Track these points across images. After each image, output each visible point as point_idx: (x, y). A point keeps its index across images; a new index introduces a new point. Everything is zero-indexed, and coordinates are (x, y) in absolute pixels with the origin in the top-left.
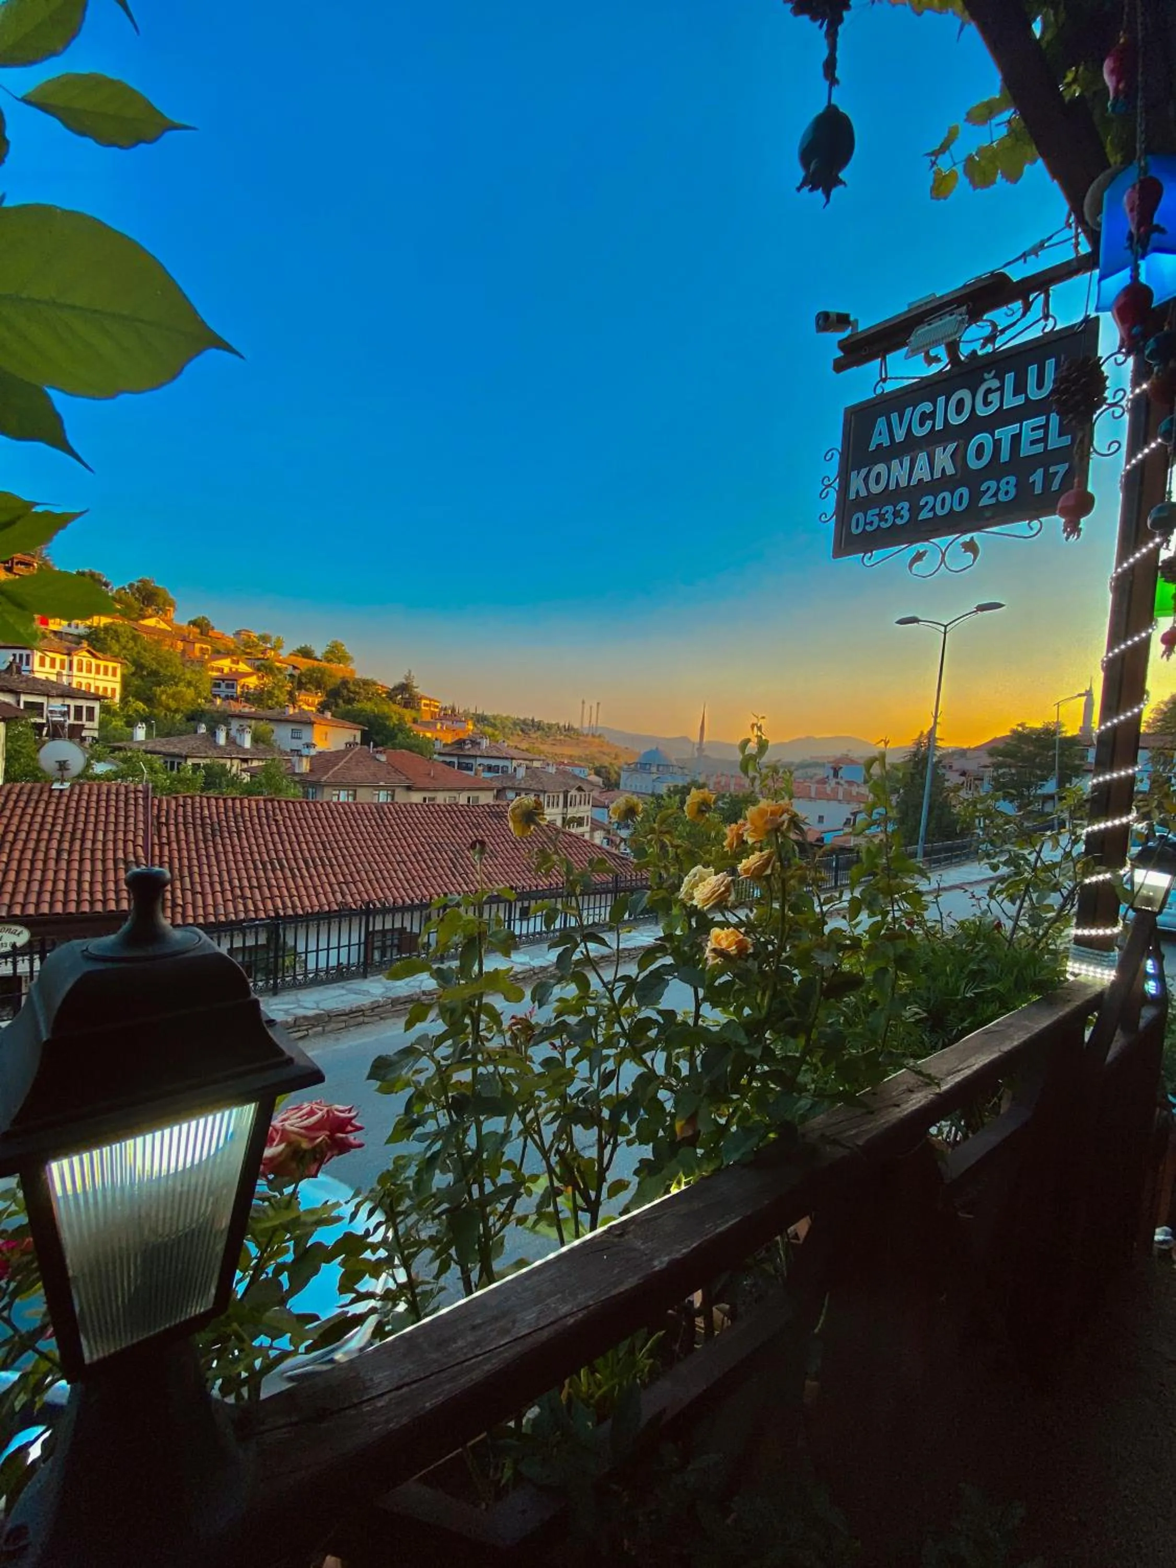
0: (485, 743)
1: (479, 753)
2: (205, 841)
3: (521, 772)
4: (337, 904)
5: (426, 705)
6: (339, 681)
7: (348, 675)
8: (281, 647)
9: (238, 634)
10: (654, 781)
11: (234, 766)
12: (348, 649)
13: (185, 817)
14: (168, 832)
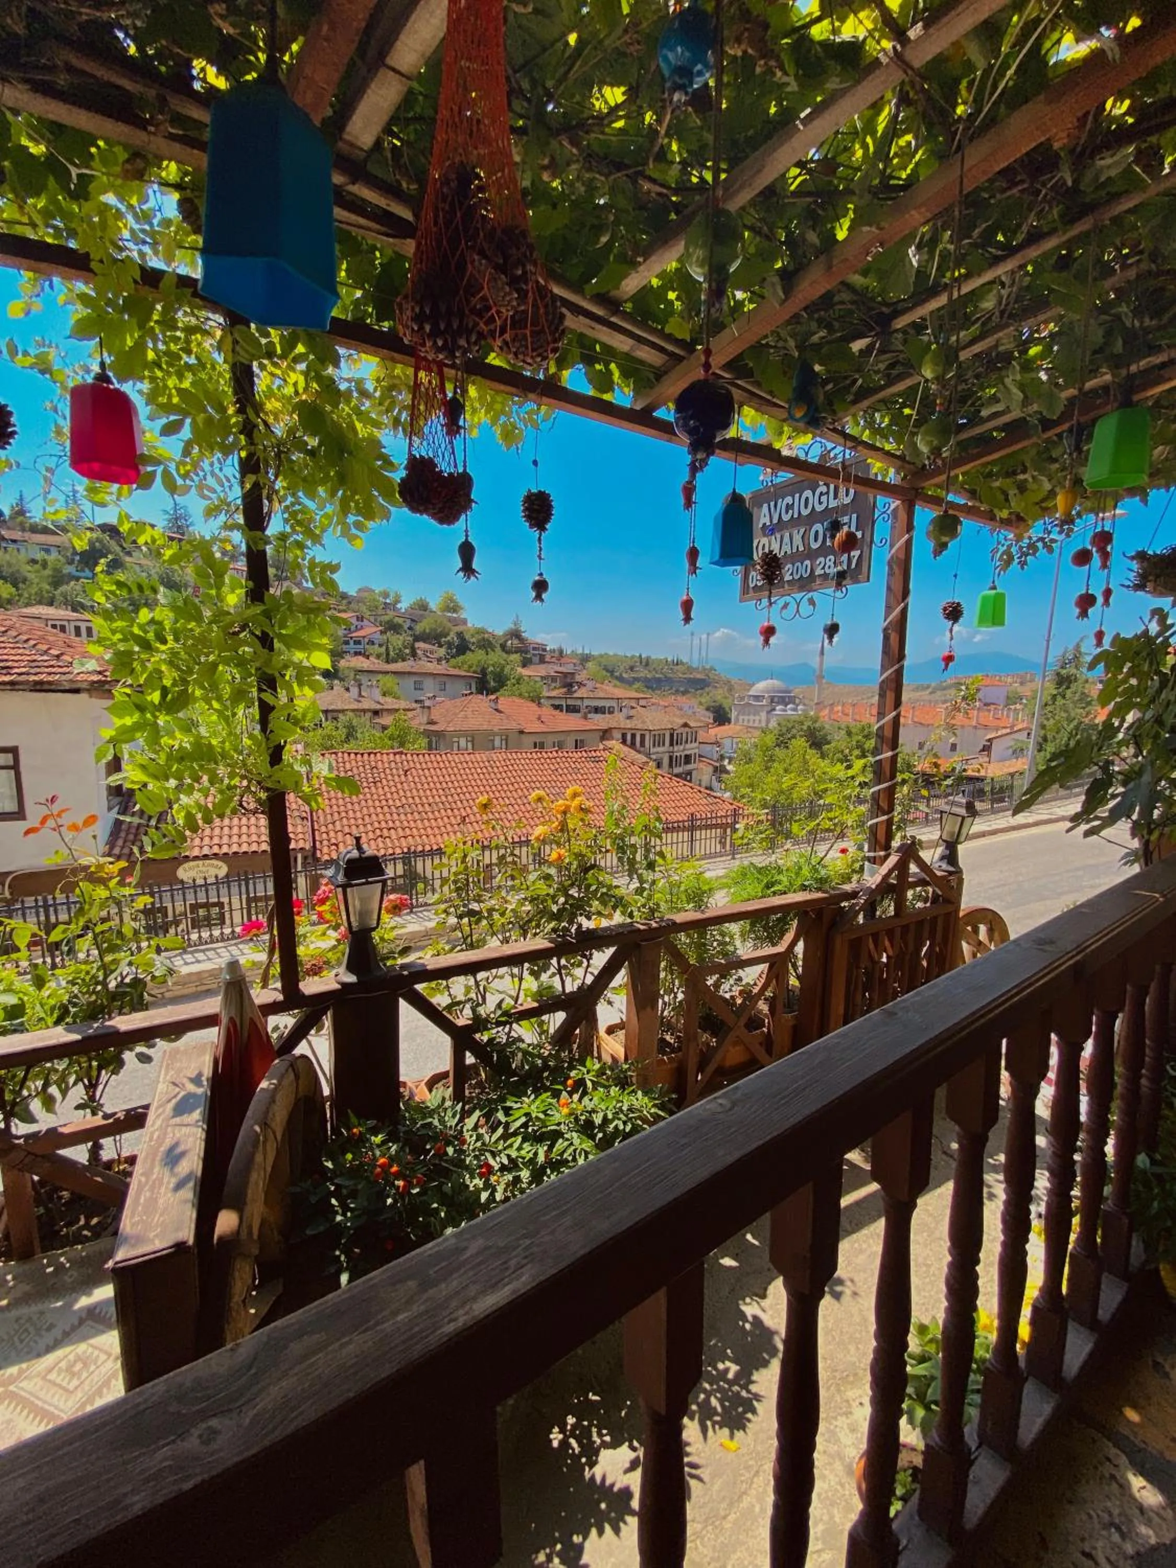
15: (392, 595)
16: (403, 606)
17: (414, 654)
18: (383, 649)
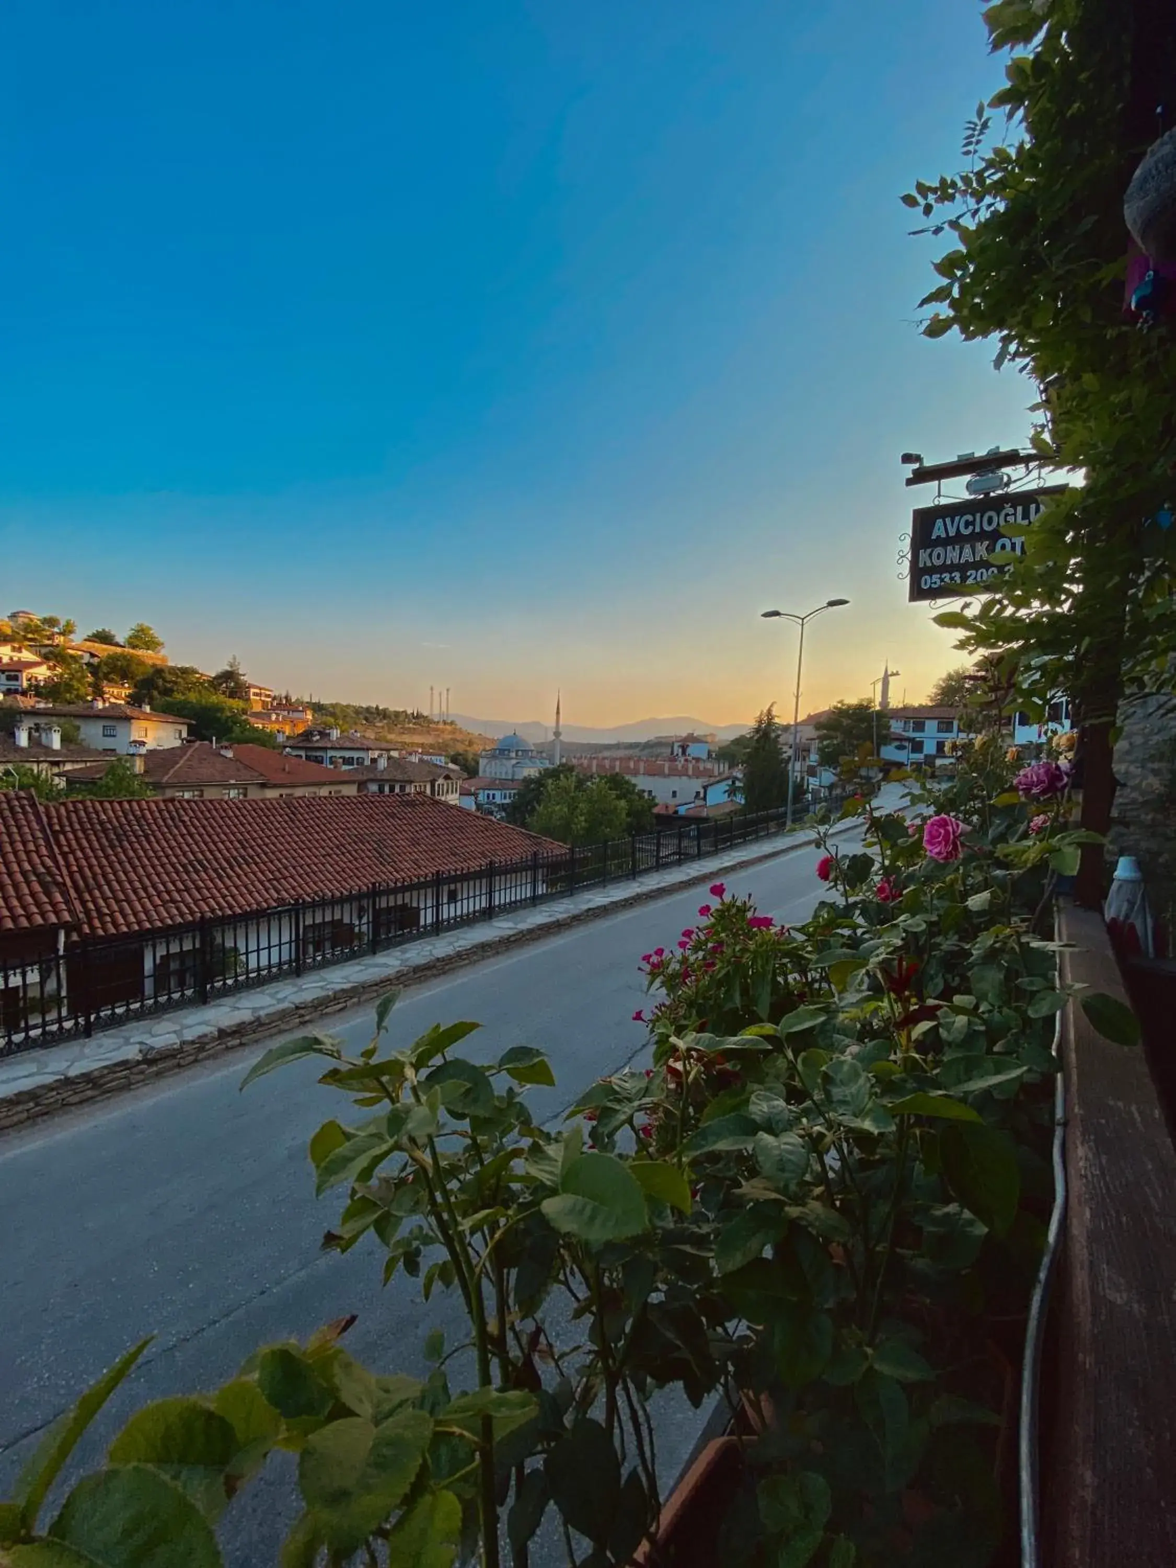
0: (335, 734)
1: (329, 745)
2: (113, 847)
3: (383, 763)
4: (275, 901)
5: (256, 694)
6: (151, 670)
7: (158, 662)
8: (71, 632)
9: (14, 616)
10: (514, 766)
11: (43, 770)
12: (157, 633)
13: (80, 823)
14: (67, 840)
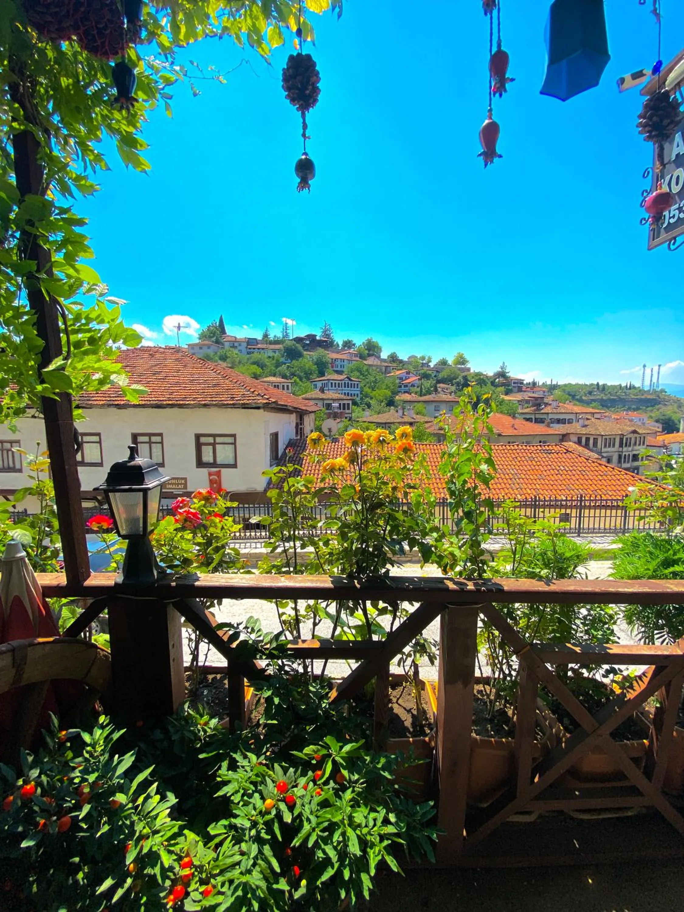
1: (550, 411)
12: (466, 355)
15: (427, 358)
16: (432, 365)
17: (436, 390)
18: (419, 389)
